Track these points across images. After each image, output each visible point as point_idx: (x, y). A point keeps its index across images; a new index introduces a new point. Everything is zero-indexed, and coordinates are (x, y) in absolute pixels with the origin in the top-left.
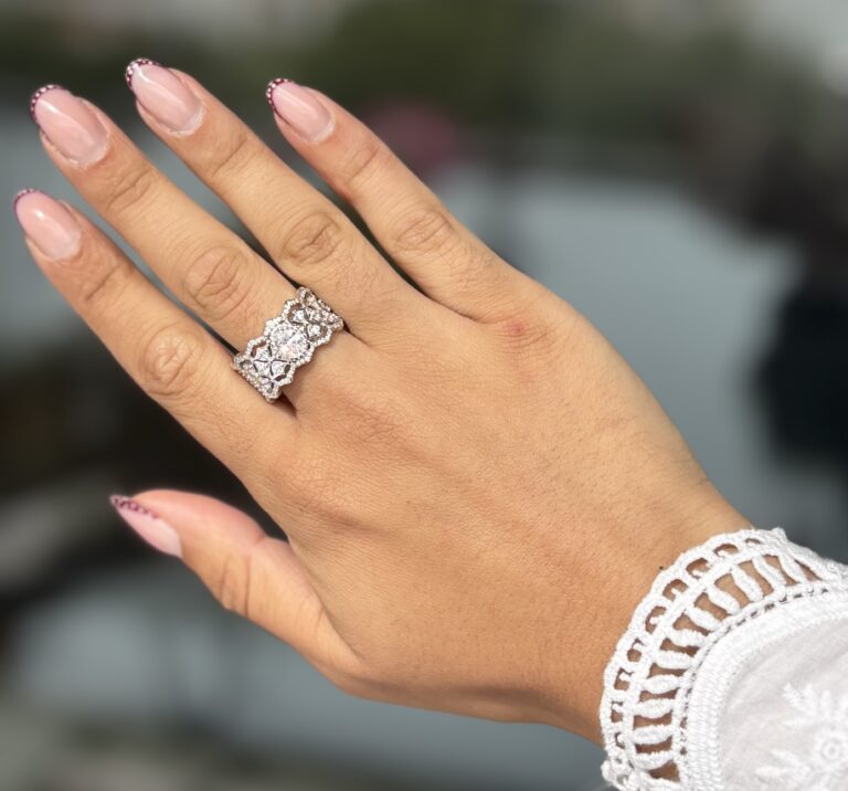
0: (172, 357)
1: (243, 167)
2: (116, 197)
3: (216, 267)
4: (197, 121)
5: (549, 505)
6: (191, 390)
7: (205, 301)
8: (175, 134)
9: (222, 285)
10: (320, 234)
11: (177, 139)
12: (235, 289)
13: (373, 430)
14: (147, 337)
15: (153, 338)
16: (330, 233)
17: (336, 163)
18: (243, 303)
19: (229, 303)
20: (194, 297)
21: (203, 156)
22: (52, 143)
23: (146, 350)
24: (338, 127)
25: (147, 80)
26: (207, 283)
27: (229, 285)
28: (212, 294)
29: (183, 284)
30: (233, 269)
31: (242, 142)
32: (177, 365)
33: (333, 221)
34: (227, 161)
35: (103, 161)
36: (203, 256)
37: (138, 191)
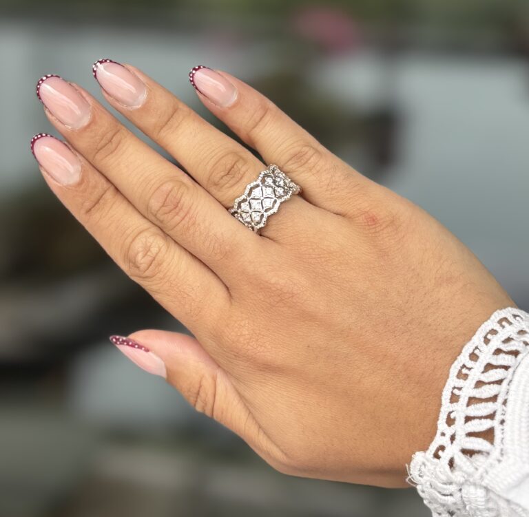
0: (147, 252)
1: (177, 127)
2: (99, 150)
3: (168, 195)
4: (143, 98)
5: (407, 341)
6: (161, 275)
7: (161, 218)
8: (130, 108)
9: (172, 207)
10: (233, 167)
11: (131, 112)
12: (181, 209)
13: (279, 298)
14: (130, 239)
15: (133, 240)
16: (240, 166)
17: (241, 120)
18: (186, 218)
19: (177, 218)
20: (155, 216)
21: (149, 121)
22: (52, 115)
23: (129, 248)
24: (240, 96)
25: (108, 73)
26: (163, 206)
27: (177, 206)
28: (166, 213)
29: (148, 207)
30: (179, 195)
31: (175, 110)
32: (150, 259)
33: (241, 157)
34: (166, 123)
35: (89, 126)
36: (158, 188)
37: (114, 146)
